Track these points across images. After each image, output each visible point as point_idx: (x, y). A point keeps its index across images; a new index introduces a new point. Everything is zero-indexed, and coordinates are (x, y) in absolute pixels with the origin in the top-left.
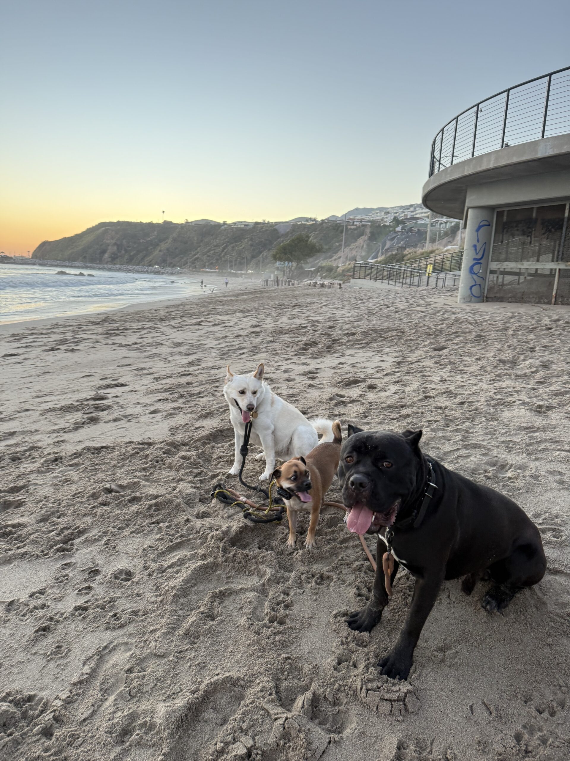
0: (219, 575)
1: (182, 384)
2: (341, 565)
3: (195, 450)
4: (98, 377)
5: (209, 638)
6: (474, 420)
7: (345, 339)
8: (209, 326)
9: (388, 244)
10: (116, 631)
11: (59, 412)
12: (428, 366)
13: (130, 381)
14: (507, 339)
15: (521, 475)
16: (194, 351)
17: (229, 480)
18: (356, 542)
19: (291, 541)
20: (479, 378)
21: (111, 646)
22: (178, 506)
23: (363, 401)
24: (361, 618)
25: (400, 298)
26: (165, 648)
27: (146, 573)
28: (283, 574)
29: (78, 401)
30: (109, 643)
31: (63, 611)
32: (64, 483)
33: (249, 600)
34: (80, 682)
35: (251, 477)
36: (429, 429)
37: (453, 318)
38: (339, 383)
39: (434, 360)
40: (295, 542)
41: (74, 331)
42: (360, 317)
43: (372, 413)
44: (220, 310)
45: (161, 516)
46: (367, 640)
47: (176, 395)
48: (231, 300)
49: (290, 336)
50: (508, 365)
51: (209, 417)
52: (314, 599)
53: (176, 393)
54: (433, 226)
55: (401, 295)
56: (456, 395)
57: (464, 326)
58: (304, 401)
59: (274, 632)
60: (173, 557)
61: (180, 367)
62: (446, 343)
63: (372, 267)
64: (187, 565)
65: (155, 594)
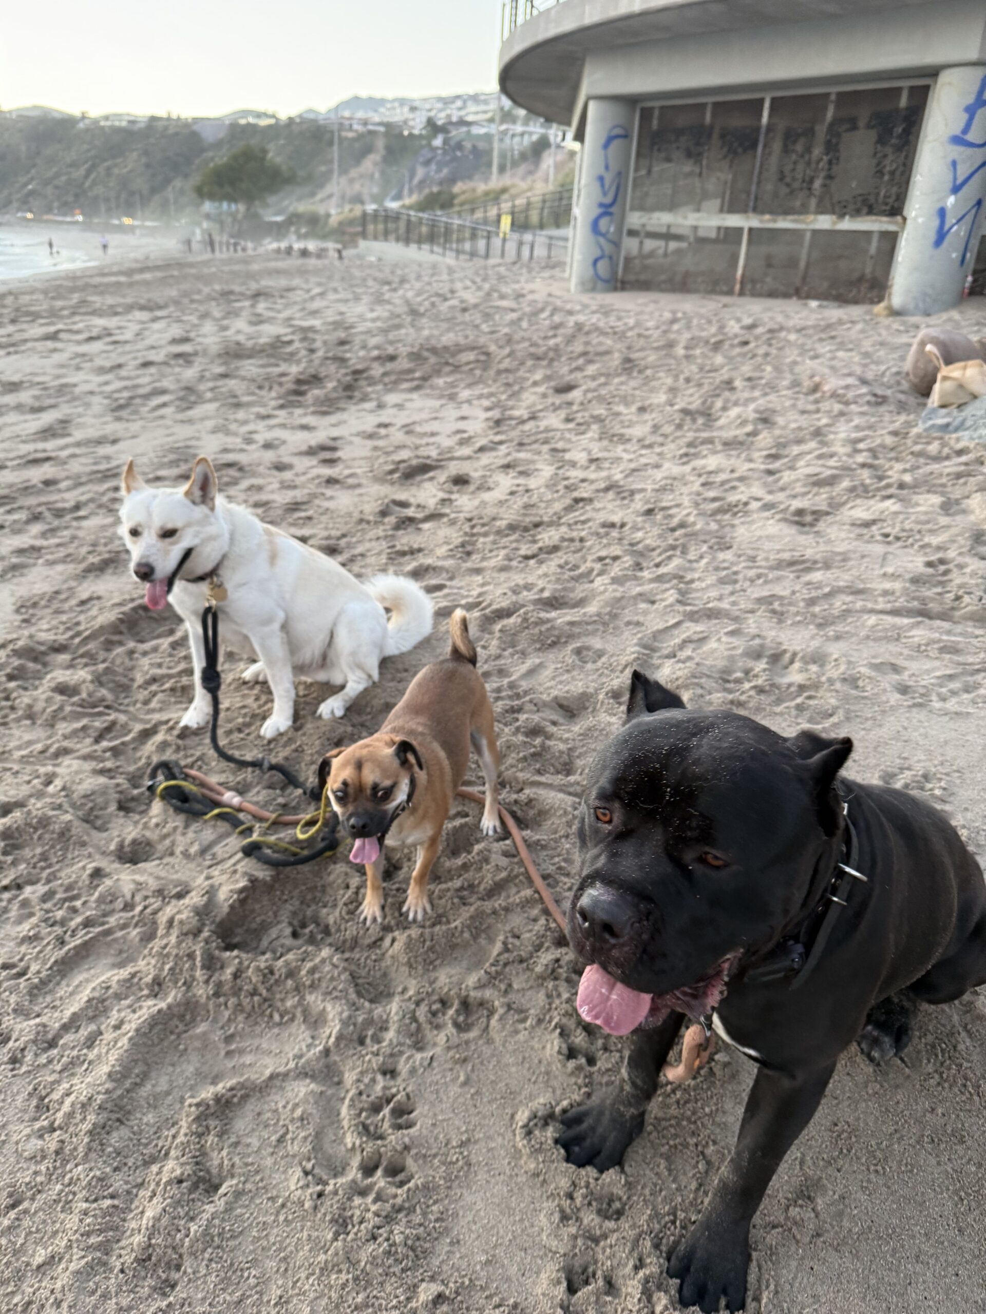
1: (34, 486)
2: (506, 965)
3: (86, 665)
5: (210, 1260)
6: (685, 550)
7: (377, 370)
8: (79, 343)
9: (420, 172)
12: (555, 427)
14: (678, 365)
15: (823, 679)
16: (51, 401)
17: (189, 742)
18: (528, 892)
19: (370, 907)
20: (658, 450)
22: (64, 834)
23: (453, 516)
24: (593, 1129)
25: (461, 280)
28: (371, 1011)
33: (298, 1113)
35: (240, 730)
36: (605, 579)
38: (391, 472)
39: (562, 414)
40: (383, 908)
42: (397, 321)
43: (479, 545)
44: (98, 305)
45: (23, 866)
46: (621, 1193)
47: (22, 516)
48: (118, 284)
49: (261, 362)
50: (700, 421)
51: (110, 571)
52: (462, 1078)
53: (20, 508)
54: (501, 140)
55: (461, 275)
56: (632, 493)
57: (595, 339)
58: (324, 518)
59: (384, 1214)
60: (72, 994)
61: (24, 442)
62: (573, 376)
63: (396, 217)
64: (115, 1016)
65: (37, 1125)
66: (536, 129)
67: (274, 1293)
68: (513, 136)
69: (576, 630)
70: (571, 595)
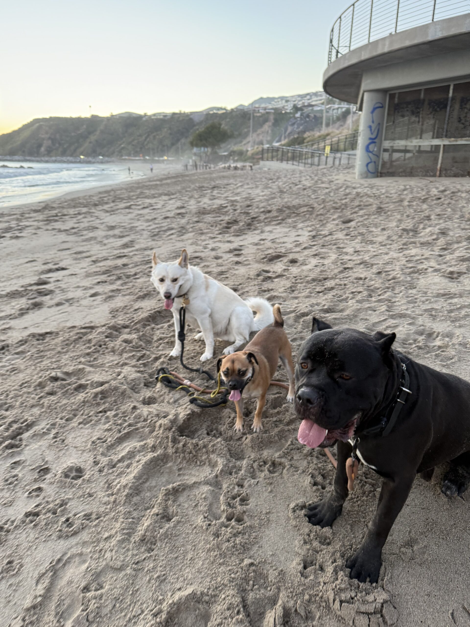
0: (170, 467)
1: (119, 266)
2: (291, 450)
3: (135, 333)
4: (40, 261)
5: (167, 543)
6: (393, 289)
7: (262, 217)
8: (139, 210)
9: (290, 129)
10: (70, 539)
11: (5, 299)
12: (340, 238)
13: (70, 265)
14: (404, 209)
15: (450, 344)
16: (127, 233)
17: (172, 362)
19: (238, 425)
20: (388, 247)
21: (65, 558)
22: (123, 393)
23: (288, 276)
24: (320, 511)
25: (305, 176)
26: (122, 559)
27: (97, 468)
28: (235, 463)
29: (22, 286)
30: (63, 555)
31: (13, 519)
32: (11, 372)
33: (204, 496)
34: (34, 607)
35: (192, 358)
36: (354, 301)
37: (354, 193)
38: (263, 259)
39: (345, 232)
40: (243, 426)
41: (17, 219)
42: (273, 196)
43: (298, 288)
44: (148, 194)
45: (107, 404)
46: (330, 536)
47: (114, 277)
48: (157, 185)
49: (213, 216)
50: (411, 234)
51: (147, 298)
52: (269, 490)
53: (113, 275)
54: (327, 112)
55: (305, 174)
56: (372, 265)
57: (365, 199)
58: (233, 278)
59: (233, 533)
60: (122, 449)
61: (116, 249)
62: (352, 216)
63: (277, 150)
64: (137, 458)
65: (107, 493)
66: (345, 106)
67: (189, 556)
68: (334, 109)
69: (337, 322)
70: (337, 308)
